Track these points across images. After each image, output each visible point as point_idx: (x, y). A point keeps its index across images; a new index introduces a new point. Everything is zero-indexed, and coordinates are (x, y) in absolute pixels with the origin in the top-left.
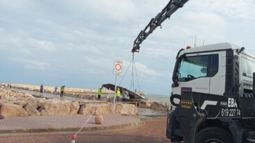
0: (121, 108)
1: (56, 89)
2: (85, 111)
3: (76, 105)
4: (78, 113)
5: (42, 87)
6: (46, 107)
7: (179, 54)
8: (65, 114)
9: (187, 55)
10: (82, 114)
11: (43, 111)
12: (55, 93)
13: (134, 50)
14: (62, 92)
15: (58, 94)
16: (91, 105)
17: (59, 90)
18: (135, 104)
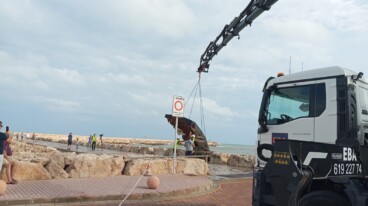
0: (185, 165)
2: (132, 170)
3: (120, 161)
4: (123, 173)
5: (70, 136)
6: (77, 165)
8: (104, 175)
10: (129, 174)
11: (72, 171)
13: (201, 69)
16: (141, 162)
18: (204, 158)
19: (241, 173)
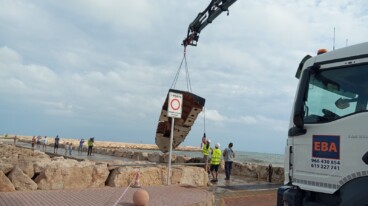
0: (181, 175)
1: (82, 142)
2: (118, 180)
3: (103, 170)
4: (107, 183)
5: (57, 139)
7: (301, 65)
8: (83, 186)
9: (323, 67)
10: (114, 185)
11: (42, 181)
12: (81, 148)
13: (186, 42)
14: (91, 147)
15: (84, 150)
16: (130, 170)
17: (86, 144)
18: (203, 166)
19: (246, 184)
